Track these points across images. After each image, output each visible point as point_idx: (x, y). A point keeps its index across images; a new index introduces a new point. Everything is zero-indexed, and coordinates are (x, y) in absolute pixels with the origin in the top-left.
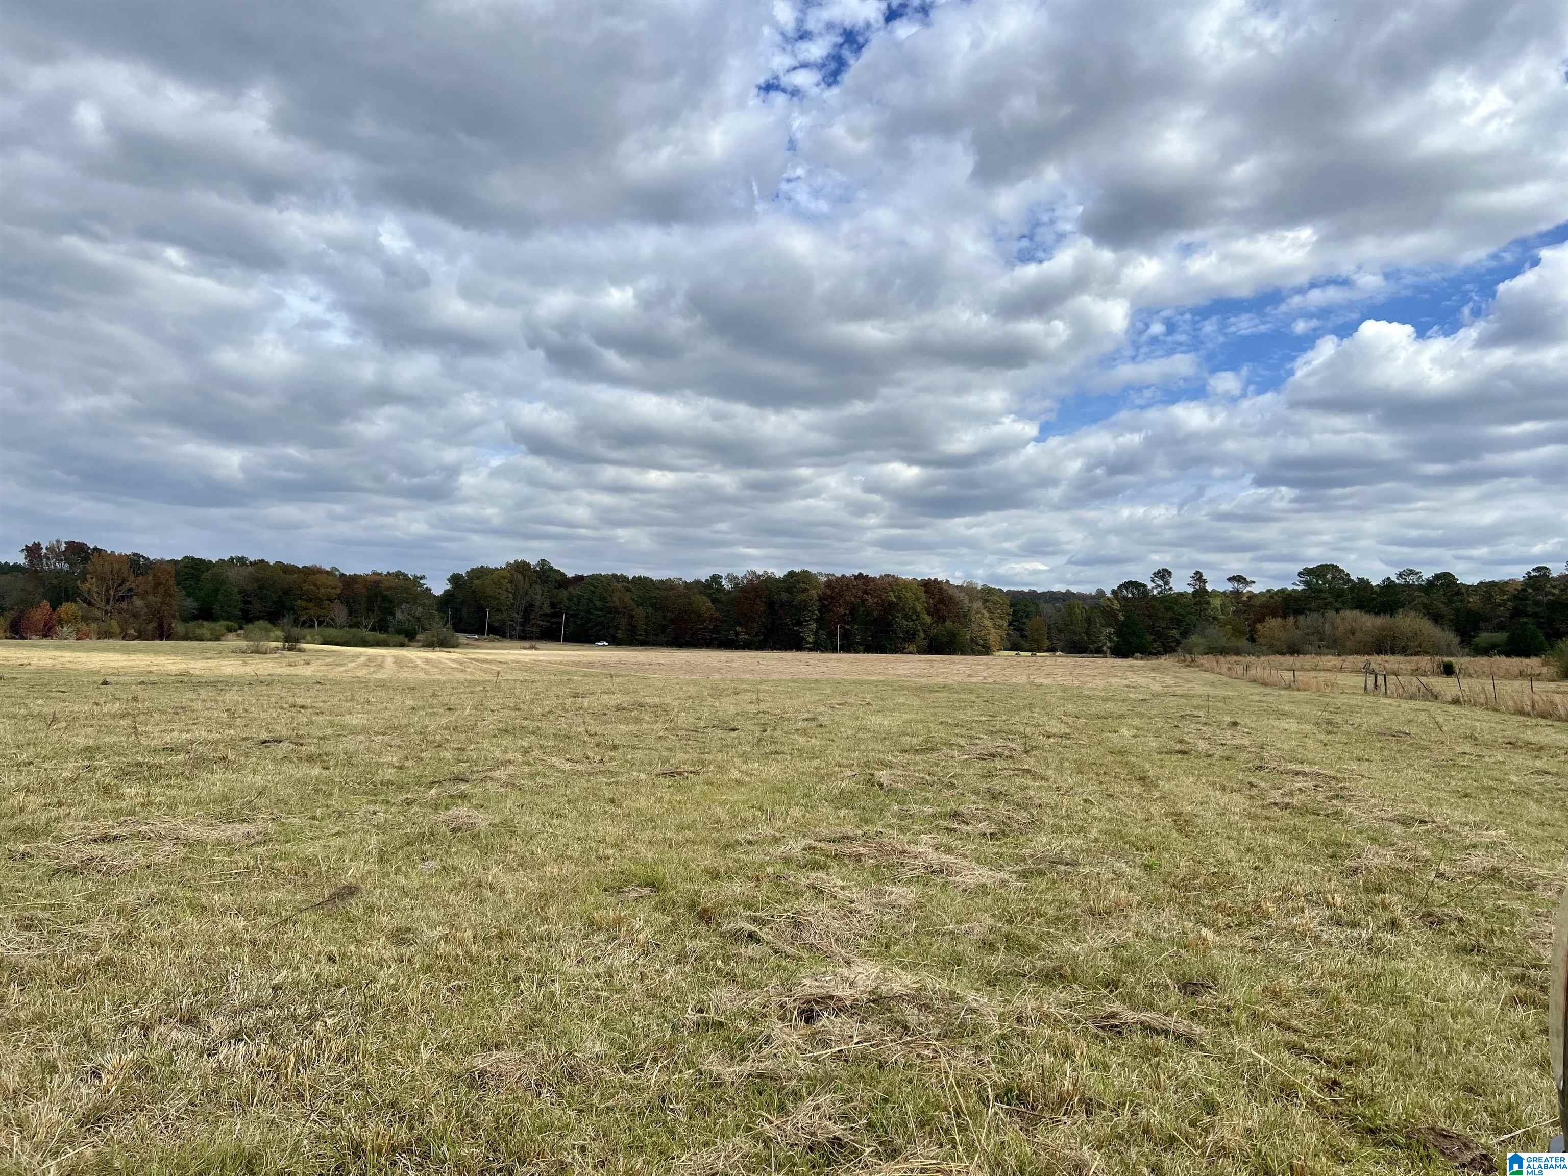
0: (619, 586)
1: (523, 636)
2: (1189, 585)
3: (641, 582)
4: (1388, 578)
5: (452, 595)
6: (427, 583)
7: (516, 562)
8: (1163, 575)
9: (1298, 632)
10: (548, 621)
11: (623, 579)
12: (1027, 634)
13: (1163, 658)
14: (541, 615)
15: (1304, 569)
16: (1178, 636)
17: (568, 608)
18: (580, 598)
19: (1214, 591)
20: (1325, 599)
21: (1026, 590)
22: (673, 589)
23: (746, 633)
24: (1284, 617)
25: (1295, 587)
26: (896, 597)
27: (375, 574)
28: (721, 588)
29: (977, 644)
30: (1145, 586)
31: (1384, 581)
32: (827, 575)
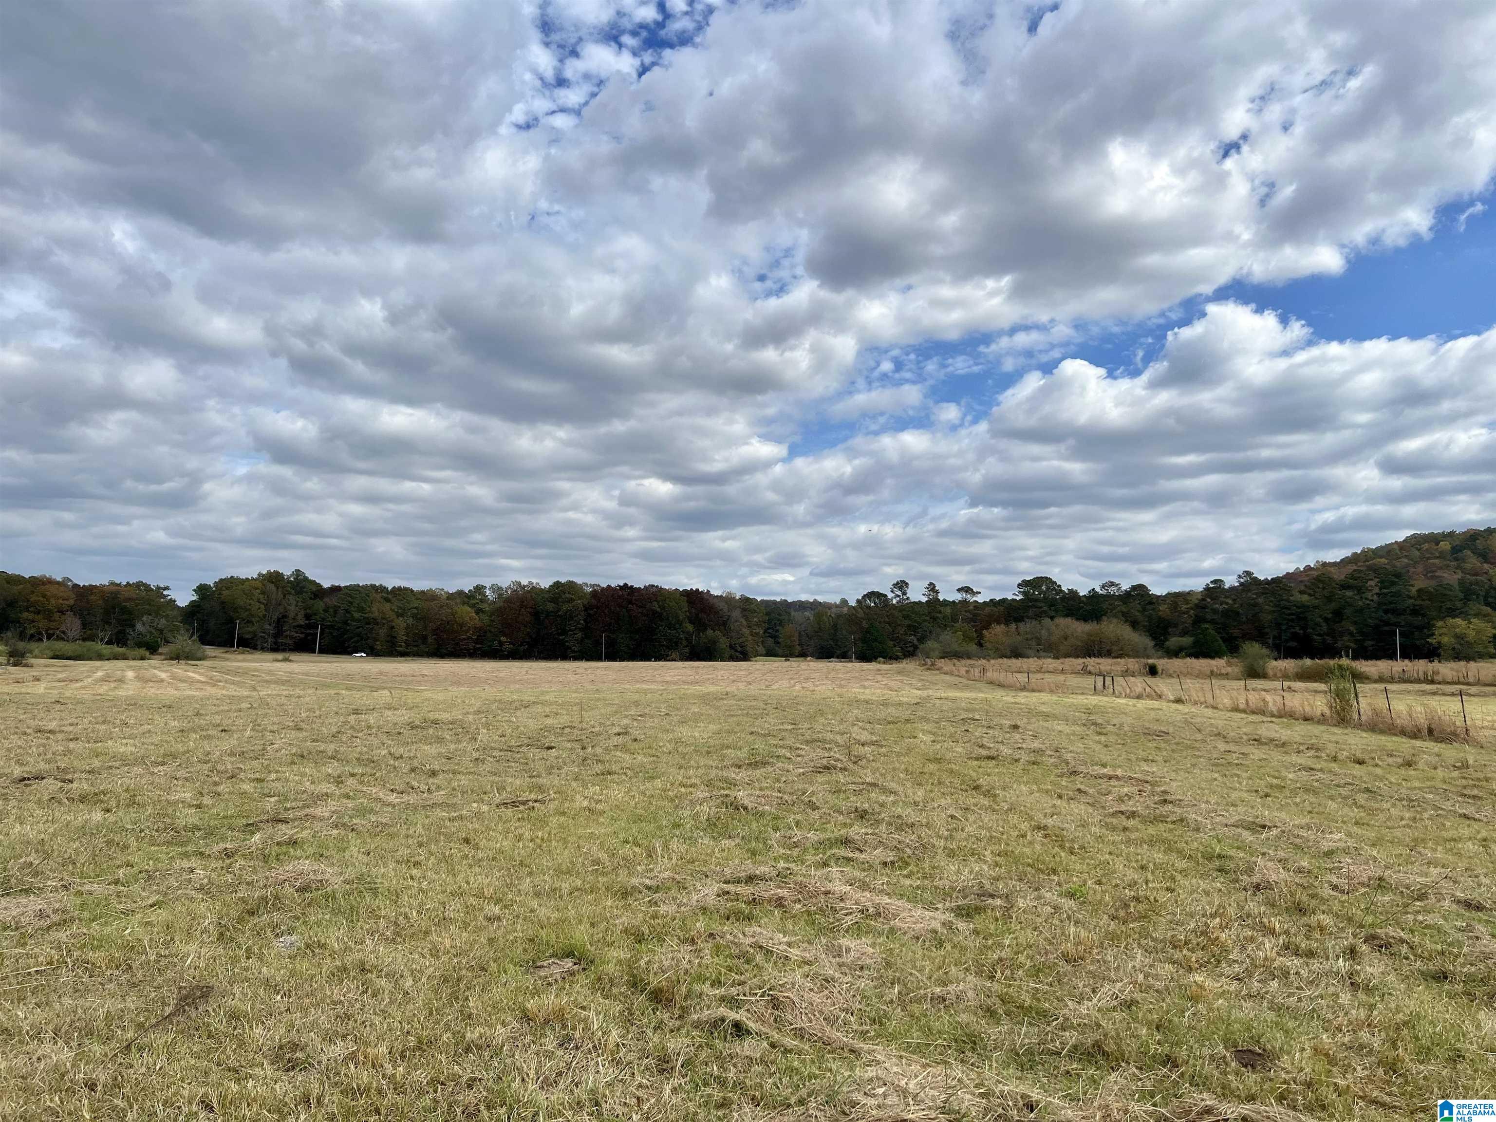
0: (378, 596)
1: (275, 649)
2: (924, 595)
3: (400, 593)
4: (1093, 589)
5: (199, 606)
6: (171, 594)
7: (269, 573)
8: (901, 585)
9: (1019, 638)
10: (302, 633)
11: (381, 589)
12: (780, 640)
13: (905, 661)
14: (295, 627)
15: (1023, 581)
16: (915, 642)
17: (324, 619)
18: (336, 609)
19: (945, 600)
20: (1041, 607)
21: (778, 600)
22: (434, 600)
23: (511, 643)
24: (1007, 624)
25: (1015, 597)
26: (660, 607)
27: (112, 584)
28: (484, 599)
29: (736, 651)
30: (885, 596)
31: (1090, 592)
32: (593, 586)
